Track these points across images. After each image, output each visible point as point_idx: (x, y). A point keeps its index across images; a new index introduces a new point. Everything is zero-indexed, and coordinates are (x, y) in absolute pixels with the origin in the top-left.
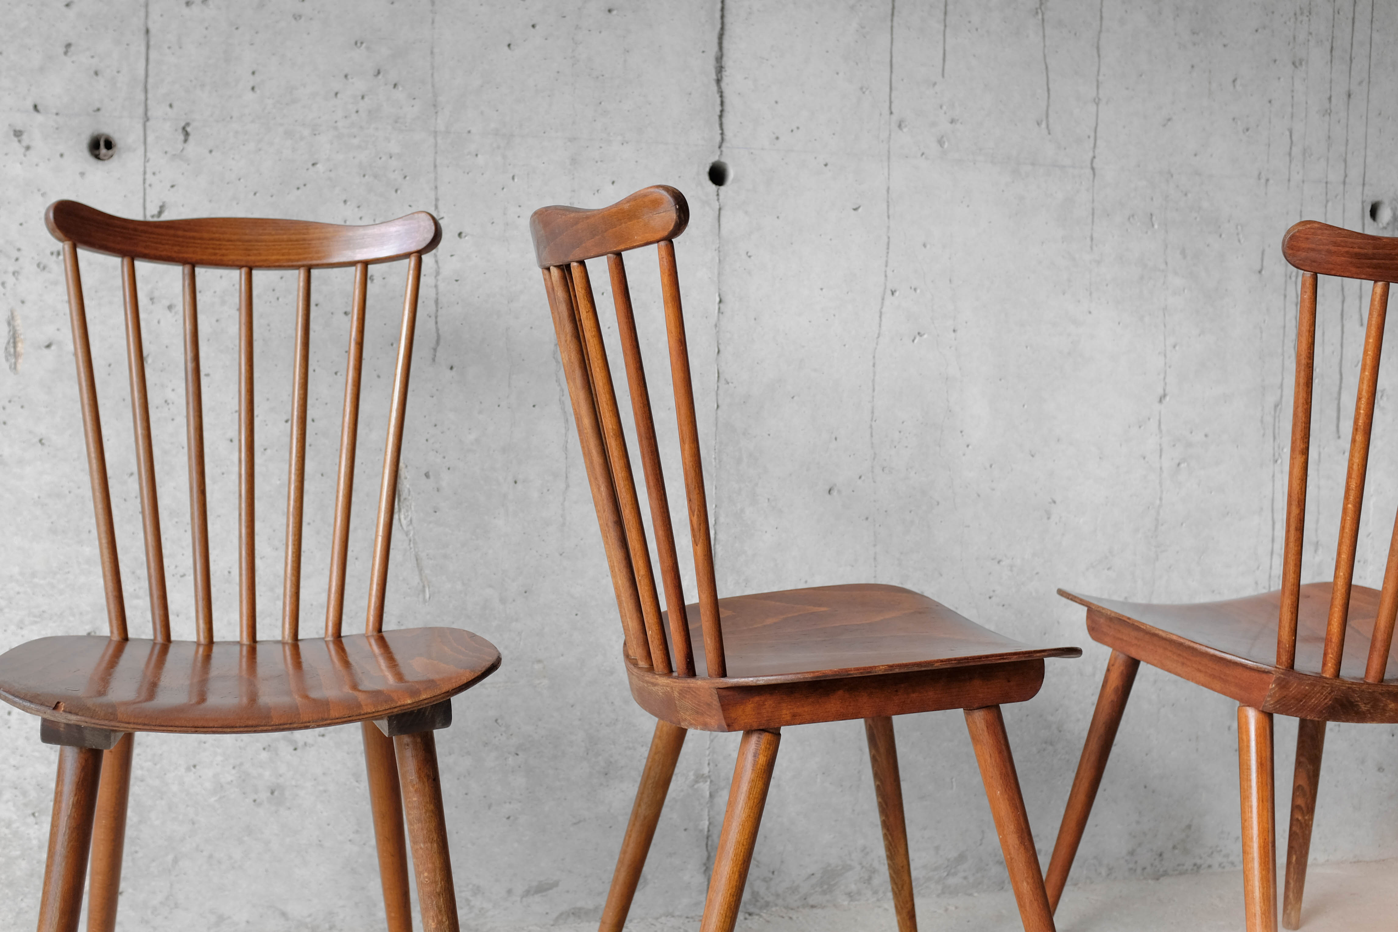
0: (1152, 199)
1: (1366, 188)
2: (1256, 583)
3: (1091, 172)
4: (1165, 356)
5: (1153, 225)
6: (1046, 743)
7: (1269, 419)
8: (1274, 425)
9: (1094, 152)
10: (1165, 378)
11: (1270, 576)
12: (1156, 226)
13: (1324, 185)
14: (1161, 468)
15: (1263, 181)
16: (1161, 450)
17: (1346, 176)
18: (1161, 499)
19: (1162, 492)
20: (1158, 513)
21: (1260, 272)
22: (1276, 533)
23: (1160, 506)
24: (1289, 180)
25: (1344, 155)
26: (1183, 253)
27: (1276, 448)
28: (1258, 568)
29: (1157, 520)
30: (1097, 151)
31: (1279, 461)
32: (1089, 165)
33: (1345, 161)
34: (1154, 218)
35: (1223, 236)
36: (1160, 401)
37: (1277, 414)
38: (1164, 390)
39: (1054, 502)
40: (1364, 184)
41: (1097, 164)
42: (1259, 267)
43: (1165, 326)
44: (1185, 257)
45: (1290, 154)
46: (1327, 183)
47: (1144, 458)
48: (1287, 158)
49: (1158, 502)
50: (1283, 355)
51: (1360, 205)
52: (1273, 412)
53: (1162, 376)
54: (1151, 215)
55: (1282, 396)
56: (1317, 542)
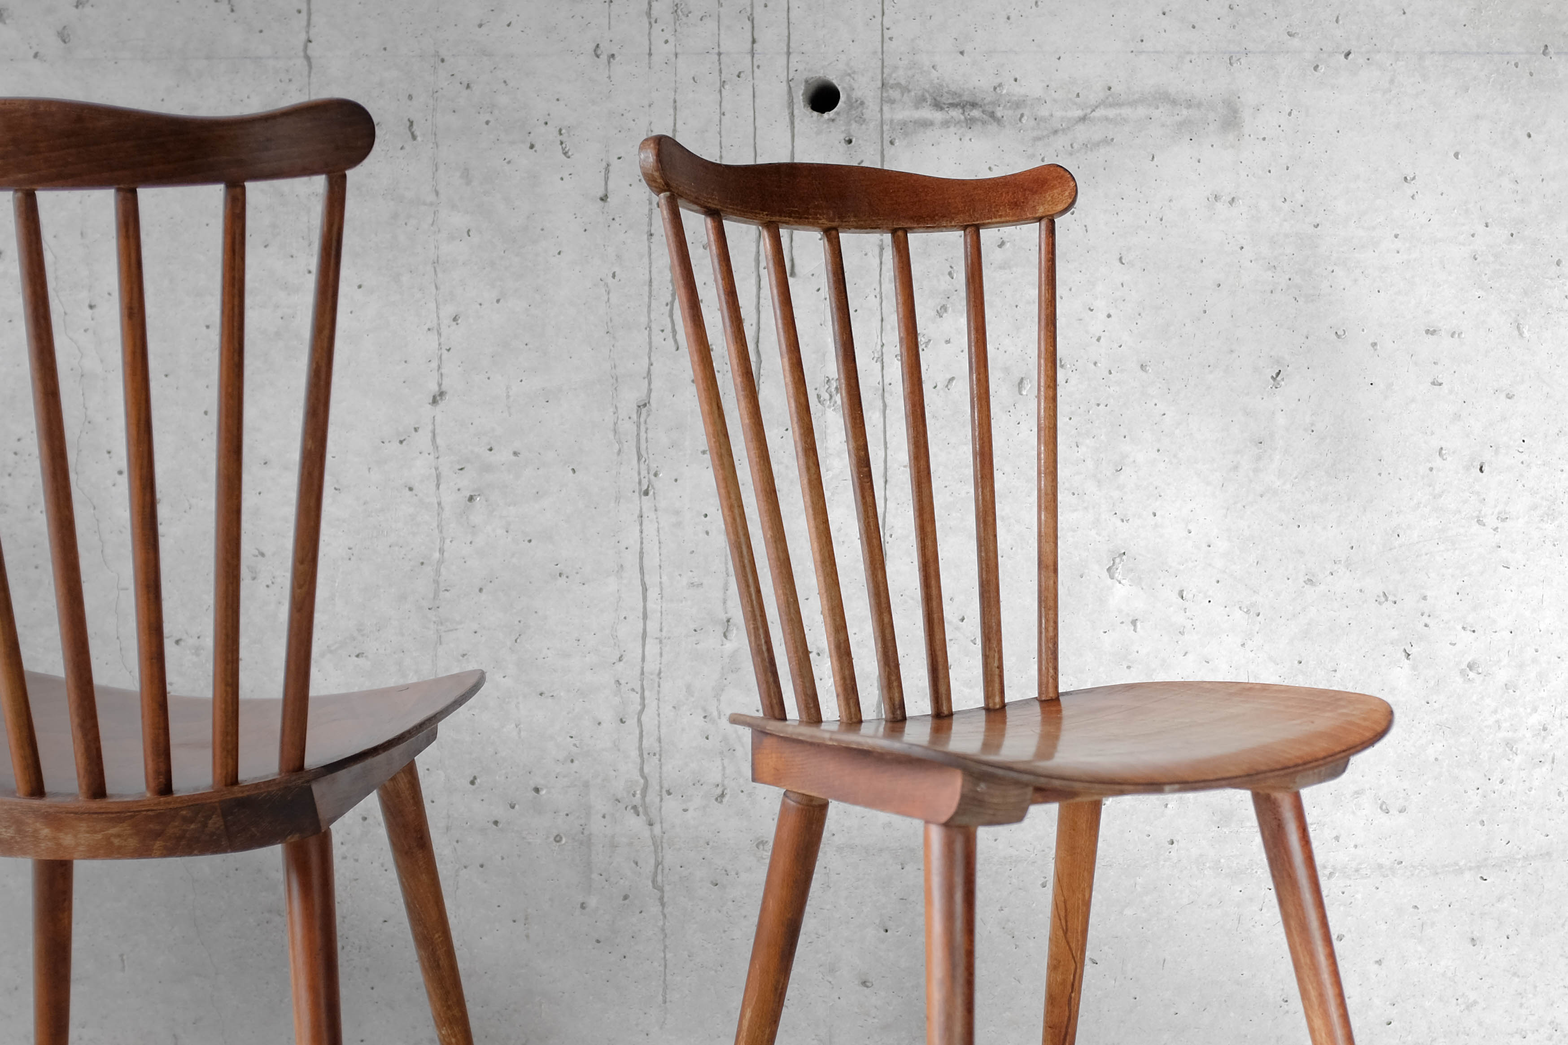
0: (410, 97)
1: (794, 58)
2: (618, 682)
3: (305, 63)
4: (439, 334)
5: (414, 137)
6: (270, 911)
7: (628, 427)
8: (638, 434)
9: (308, 32)
10: (439, 367)
11: (642, 673)
12: (419, 139)
13: (717, 57)
14: (439, 504)
15: (604, 57)
16: (438, 477)
17: (754, 41)
18: (442, 551)
19: (443, 540)
20: (438, 572)
21: (604, 199)
22: (650, 605)
23: (441, 562)
24: (650, 54)
25: (749, 9)
26: (466, 175)
27: (644, 473)
28: (620, 660)
29: (436, 582)
30: (313, 31)
31: (651, 493)
32: (302, 54)
33: (751, 19)
34: (415, 127)
35: (537, 147)
36: (434, 401)
37: (642, 420)
38: (440, 385)
39: (263, 555)
40: (789, 54)
41: (314, 50)
42: (601, 193)
43: (437, 288)
44: (468, 183)
45: (649, 14)
46: (719, 54)
47: (411, 489)
48: (645, 20)
49: (437, 555)
50: (649, 327)
51: (784, 86)
52: (634, 417)
53: (434, 364)
54: (411, 123)
55: (650, 391)
56: (728, 621)
